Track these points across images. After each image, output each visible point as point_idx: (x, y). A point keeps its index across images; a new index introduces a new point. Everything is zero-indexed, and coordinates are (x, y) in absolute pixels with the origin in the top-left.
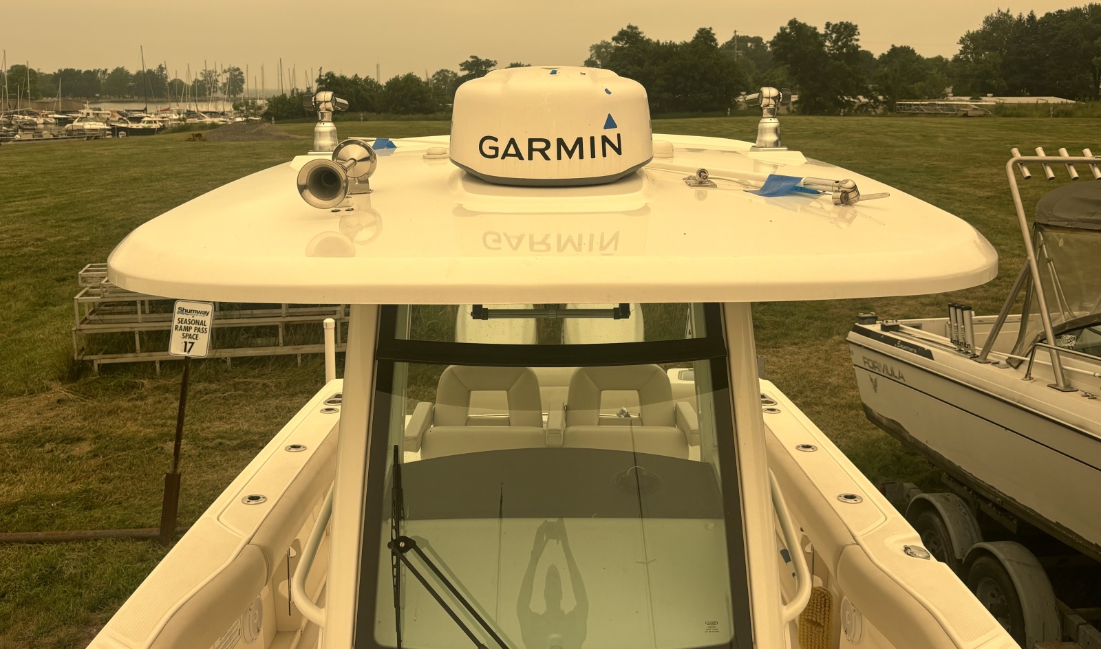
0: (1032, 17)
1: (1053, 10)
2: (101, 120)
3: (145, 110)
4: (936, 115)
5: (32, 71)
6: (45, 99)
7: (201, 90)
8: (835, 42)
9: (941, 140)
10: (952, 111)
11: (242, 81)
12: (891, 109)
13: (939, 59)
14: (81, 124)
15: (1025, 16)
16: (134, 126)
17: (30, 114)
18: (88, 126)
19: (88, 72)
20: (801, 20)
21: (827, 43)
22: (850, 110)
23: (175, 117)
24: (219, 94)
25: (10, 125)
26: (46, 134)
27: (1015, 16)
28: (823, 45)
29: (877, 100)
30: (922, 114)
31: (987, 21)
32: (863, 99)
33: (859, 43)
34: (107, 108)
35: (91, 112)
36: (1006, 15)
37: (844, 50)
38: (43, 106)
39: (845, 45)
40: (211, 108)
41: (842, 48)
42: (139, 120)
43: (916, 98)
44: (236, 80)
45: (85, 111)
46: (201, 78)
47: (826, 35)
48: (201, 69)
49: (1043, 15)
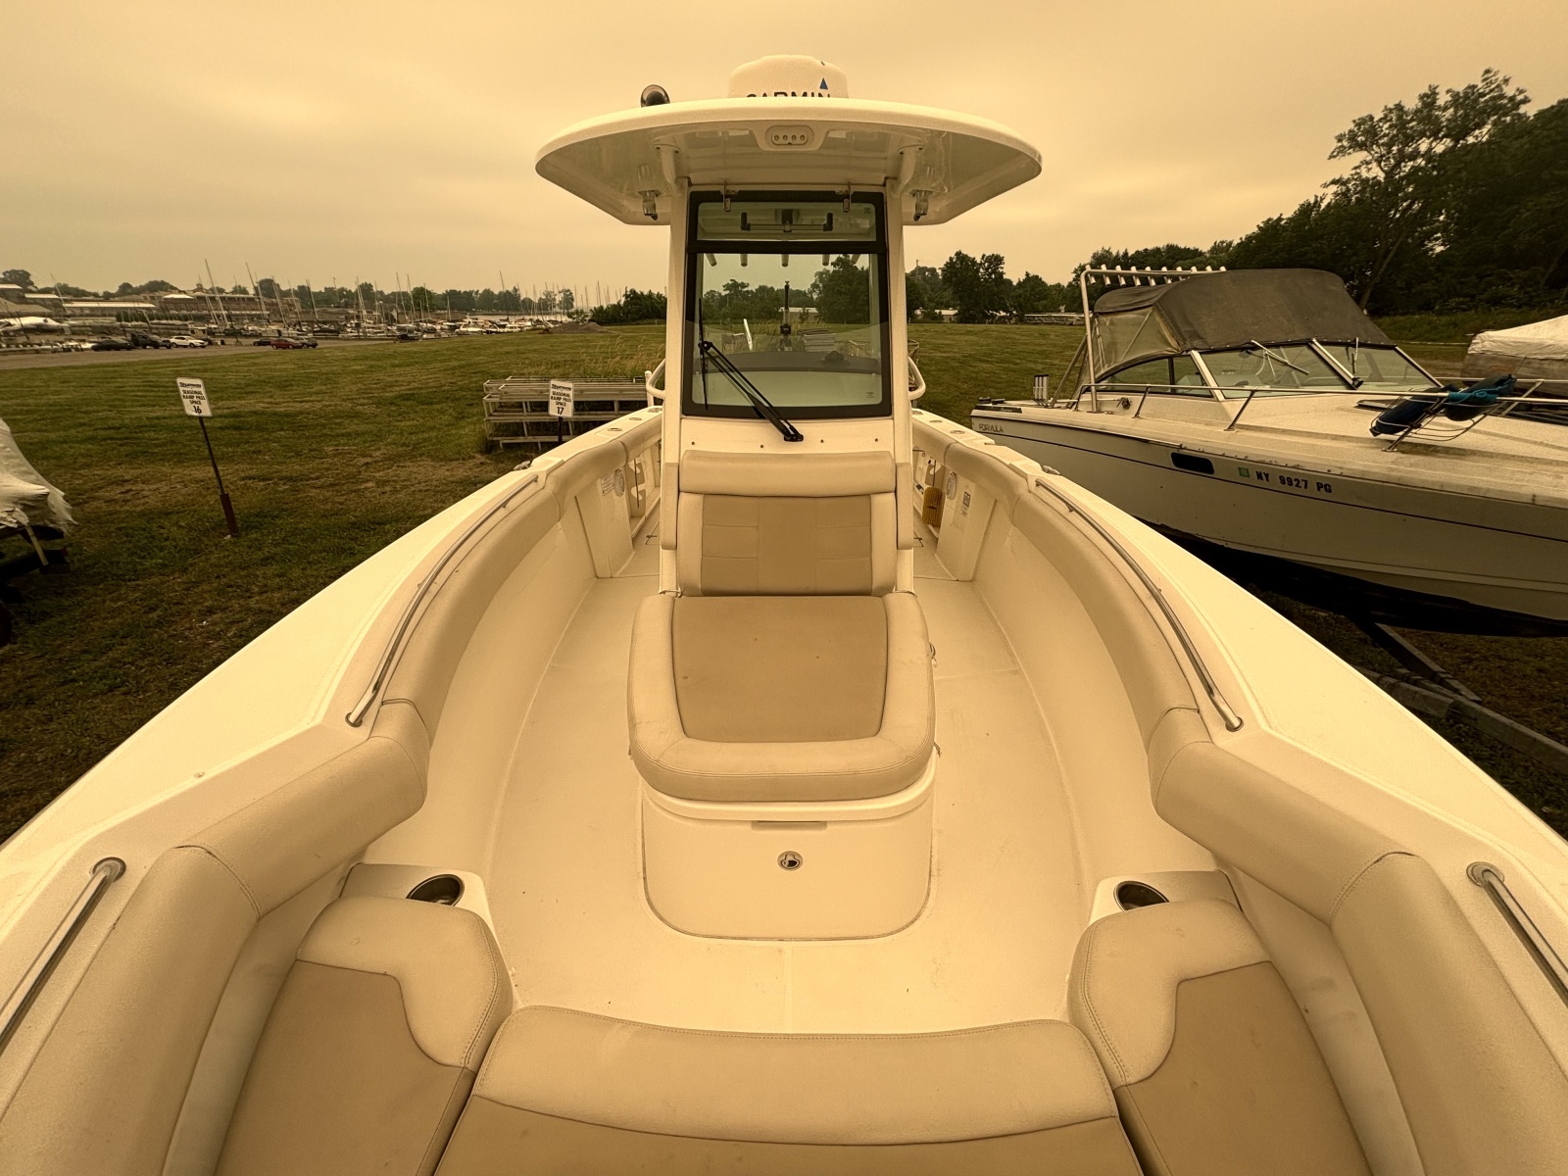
0: (1126, 254)
1: (1141, 249)
2: (479, 326)
3: (507, 320)
4: (1050, 324)
5: (429, 292)
6: (439, 312)
7: (545, 306)
8: (987, 269)
9: (1052, 337)
10: (1062, 321)
11: (573, 300)
12: (1021, 320)
13: (1059, 285)
14: (465, 329)
15: (1121, 253)
16: (501, 330)
17: (431, 322)
18: (470, 329)
19: (465, 292)
20: (964, 252)
21: (981, 270)
22: (993, 320)
23: (529, 324)
24: (557, 309)
25: (418, 330)
26: (443, 334)
27: (1114, 253)
28: (978, 271)
29: (1011, 313)
30: (1042, 323)
31: (1094, 257)
32: (1003, 314)
33: (1004, 270)
34: (481, 319)
35: (471, 321)
36: (1108, 252)
37: (993, 276)
38: (439, 316)
39: (994, 272)
40: (553, 318)
41: (991, 274)
42: (504, 326)
43: (1039, 312)
44: (569, 299)
45: (467, 320)
46: (544, 297)
47: (981, 264)
48: (543, 289)
49: (1133, 252)
